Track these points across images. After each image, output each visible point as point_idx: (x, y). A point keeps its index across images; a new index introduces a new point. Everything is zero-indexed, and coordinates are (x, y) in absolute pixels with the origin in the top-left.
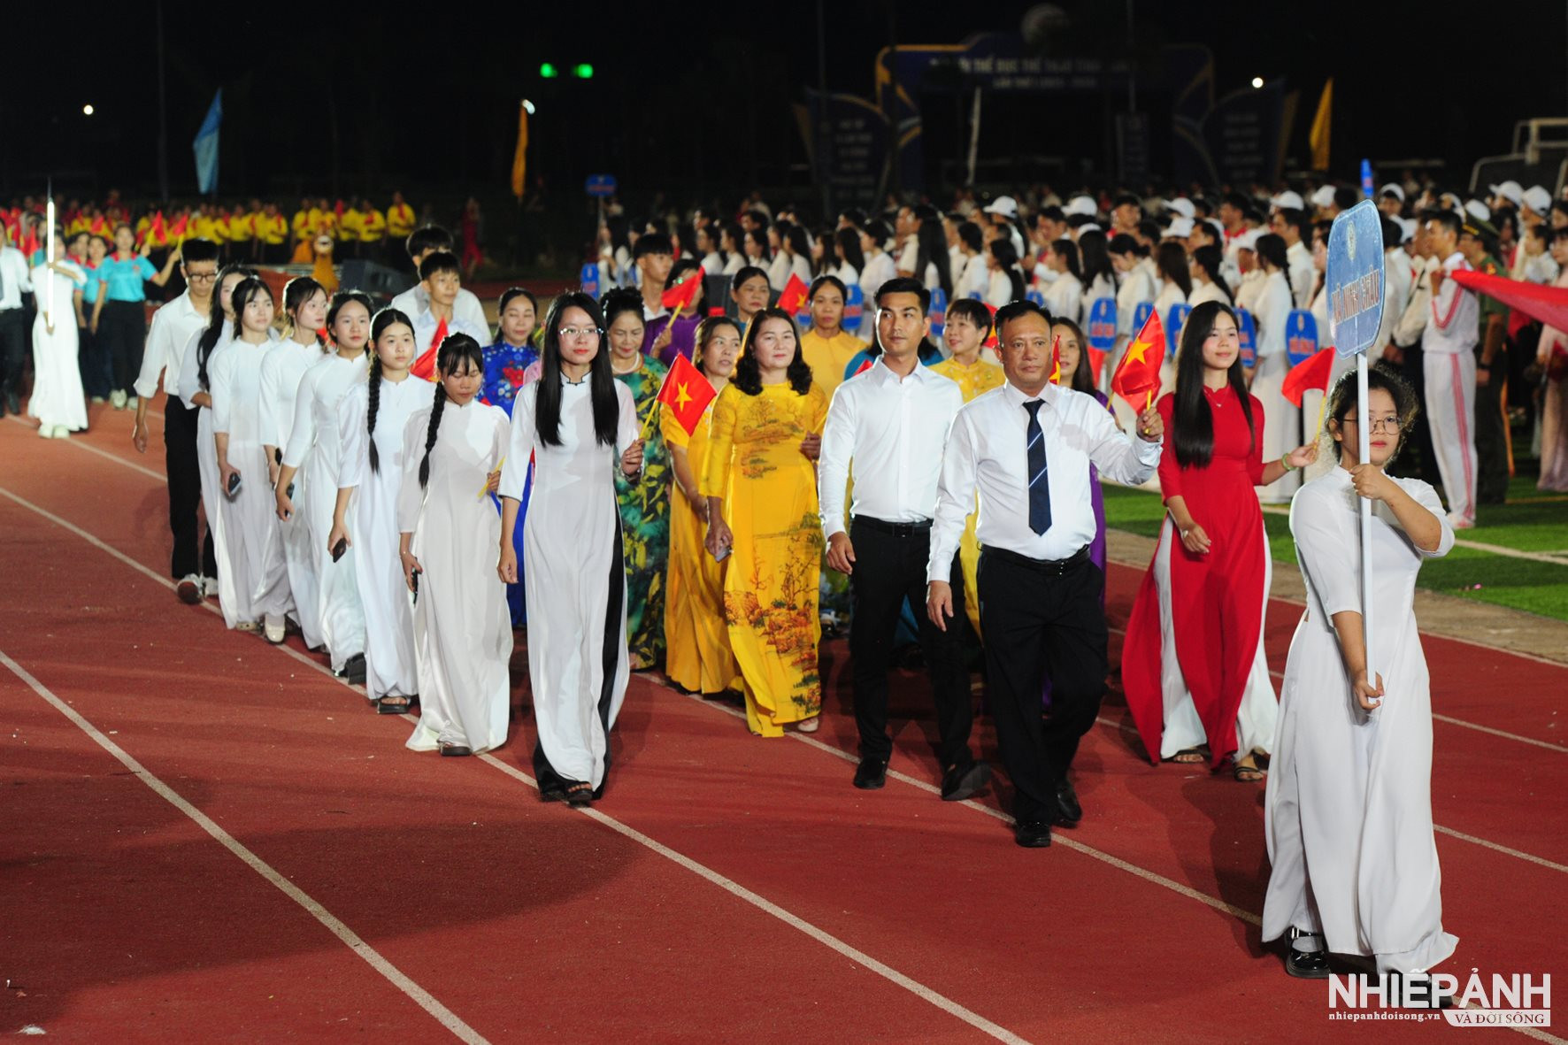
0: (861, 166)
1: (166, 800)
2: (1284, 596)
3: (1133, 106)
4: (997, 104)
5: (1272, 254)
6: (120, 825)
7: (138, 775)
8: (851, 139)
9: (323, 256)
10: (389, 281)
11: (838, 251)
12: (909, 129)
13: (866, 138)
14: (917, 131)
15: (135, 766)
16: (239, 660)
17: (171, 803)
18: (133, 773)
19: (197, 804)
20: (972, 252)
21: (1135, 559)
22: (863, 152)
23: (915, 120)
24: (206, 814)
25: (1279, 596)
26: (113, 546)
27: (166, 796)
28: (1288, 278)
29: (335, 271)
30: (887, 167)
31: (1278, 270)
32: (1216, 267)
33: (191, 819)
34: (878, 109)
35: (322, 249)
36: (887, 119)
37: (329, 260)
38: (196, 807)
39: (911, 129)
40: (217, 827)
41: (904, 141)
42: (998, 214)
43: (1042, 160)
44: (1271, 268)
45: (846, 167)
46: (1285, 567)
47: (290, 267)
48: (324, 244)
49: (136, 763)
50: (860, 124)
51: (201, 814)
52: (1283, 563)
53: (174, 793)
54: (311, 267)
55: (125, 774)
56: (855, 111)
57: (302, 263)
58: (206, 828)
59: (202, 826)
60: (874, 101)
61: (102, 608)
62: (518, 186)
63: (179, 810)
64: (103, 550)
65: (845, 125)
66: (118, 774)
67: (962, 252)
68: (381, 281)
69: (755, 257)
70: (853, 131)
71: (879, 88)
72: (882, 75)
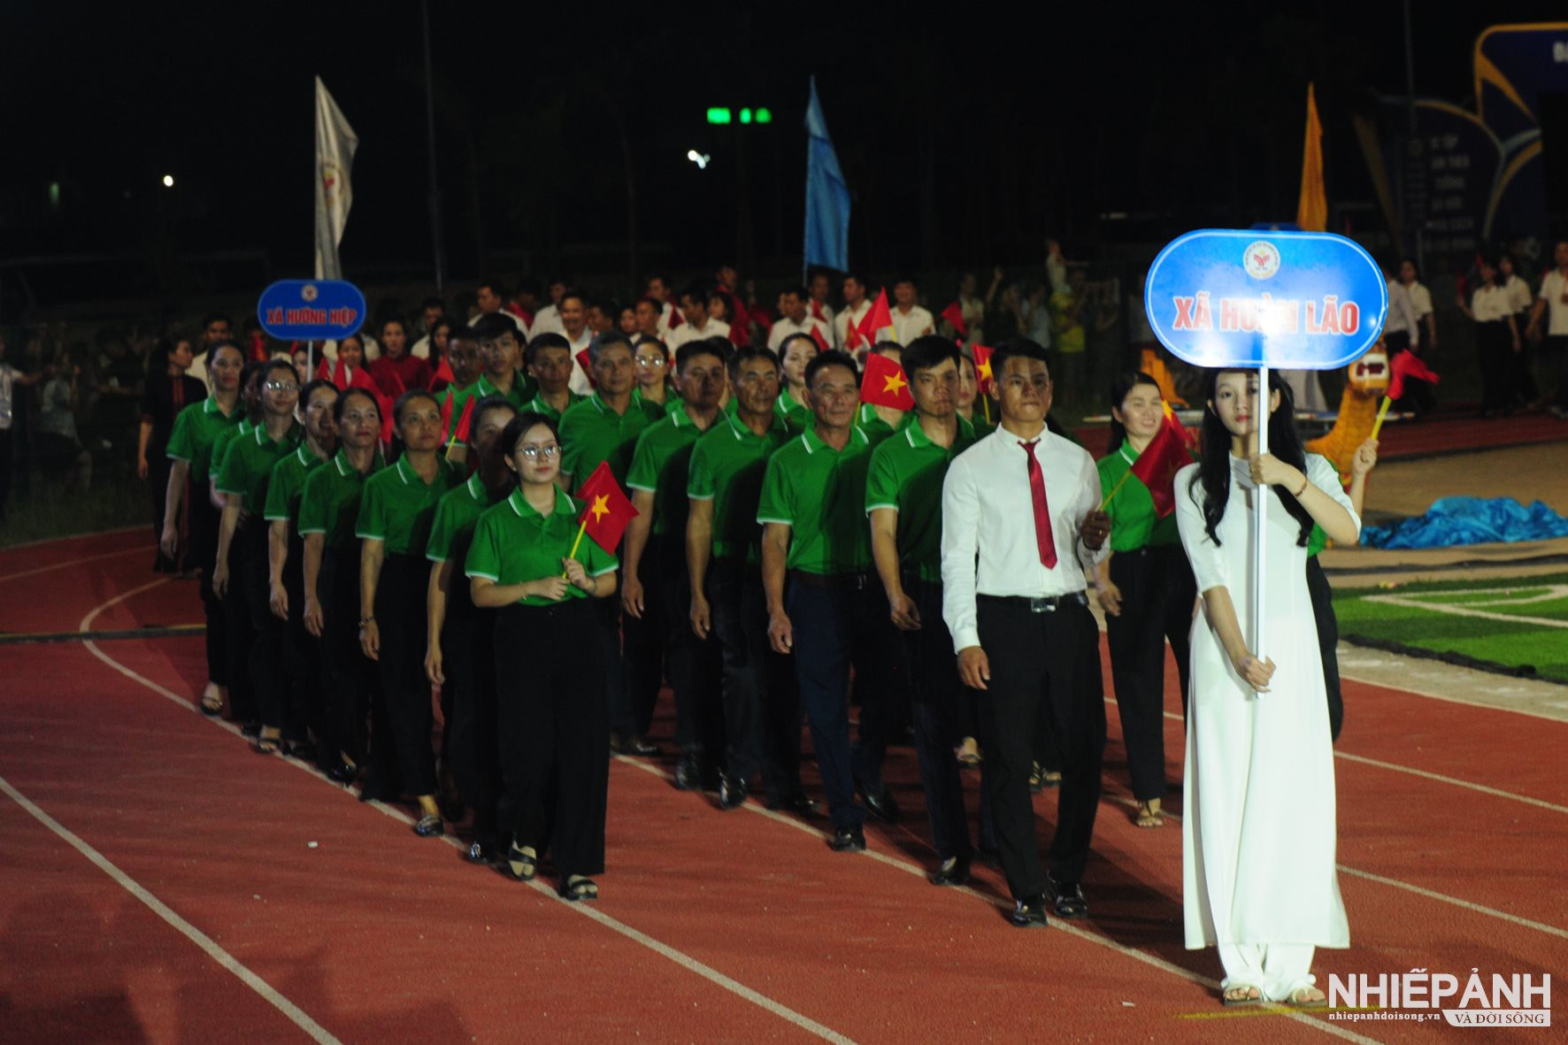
0: (1455, 203)
8: (1442, 163)
12: (1524, 147)
13: (1460, 162)
14: (1537, 149)
22: (1457, 183)
23: (1536, 133)
34: (1477, 119)
36: (1491, 133)
39: (1528, 145)
41: (1517, 165)
45: (1437, 205)
50: (1451, 141)
56: (1445, 124)
60: (1472, 108)
70: (1443, 152)
71: (1479, 89)
72: (1484, 68)
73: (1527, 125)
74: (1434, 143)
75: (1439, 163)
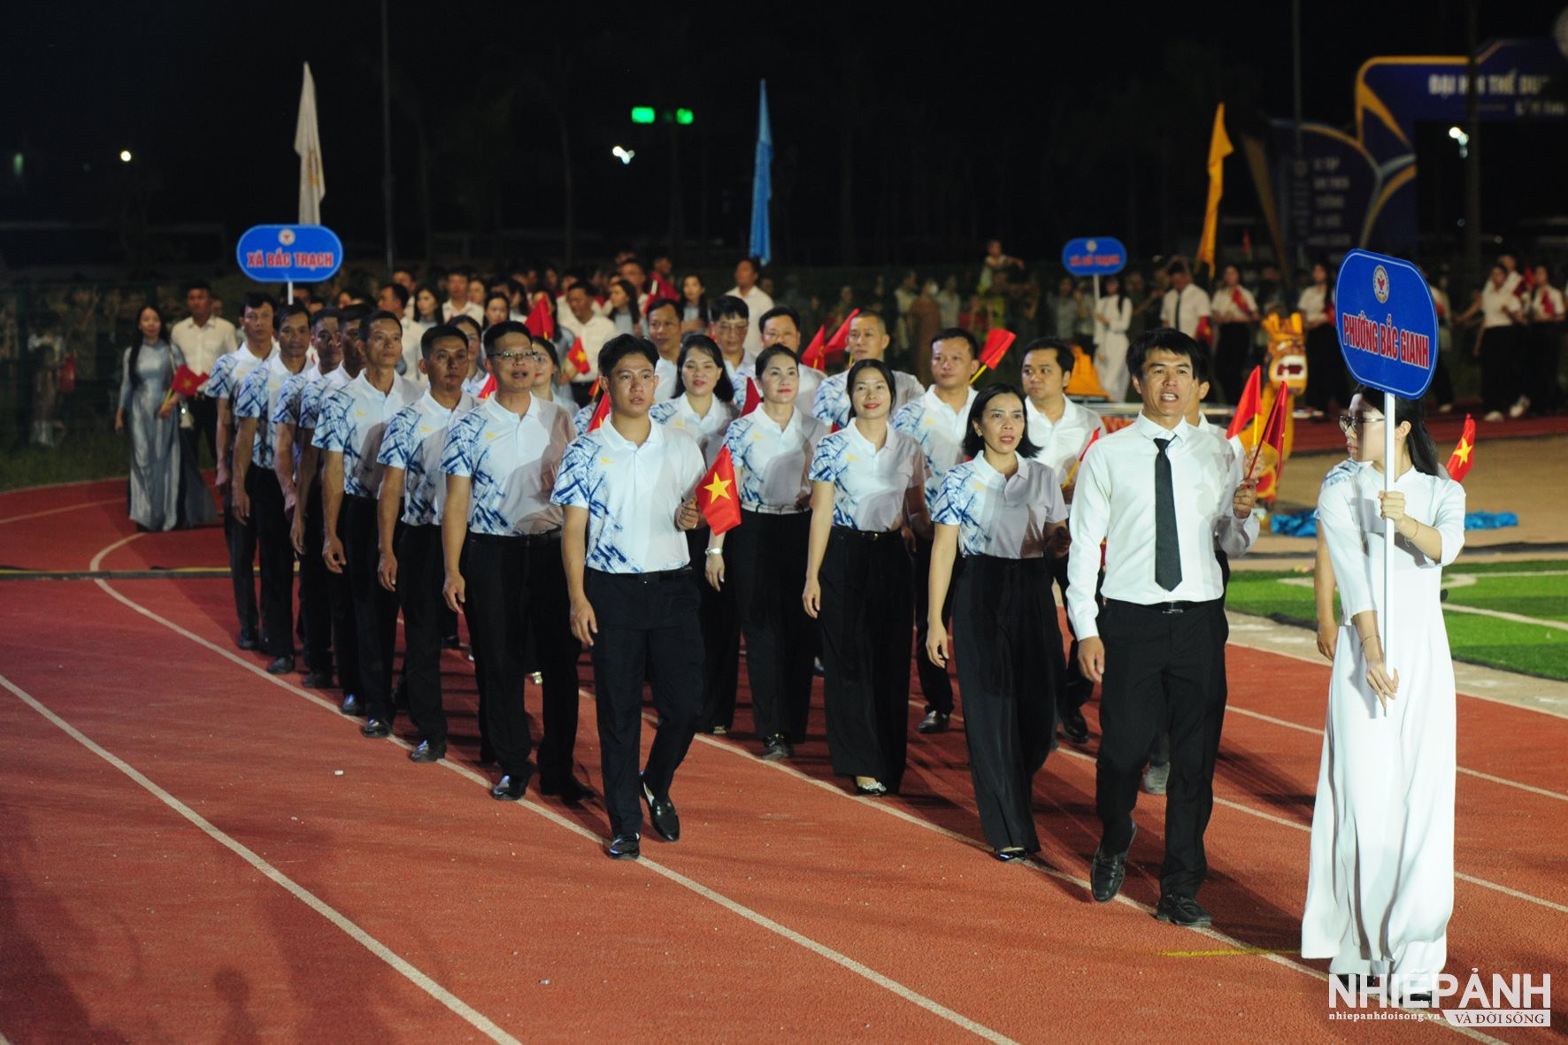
0: (1334, 221)
12: (1400, 170)
13: (1341, 183)
14: (1410, 174)
22: (1337, 202)
23: (1410, 158)
30: (1370, 223)
34: (1358, 144)
36: (1369, 157)
39: (1403, 170)
41: (1393, 187)
45: (1319, 222)
50: (1332, 163)
56: (1327, 147)
60: (1353, 133)
70: (1325, 173)
71: (1359, 115)
72: (1366, 98)
73: (1402, 151)
74: (1317, 165)
75: (1320, 183)
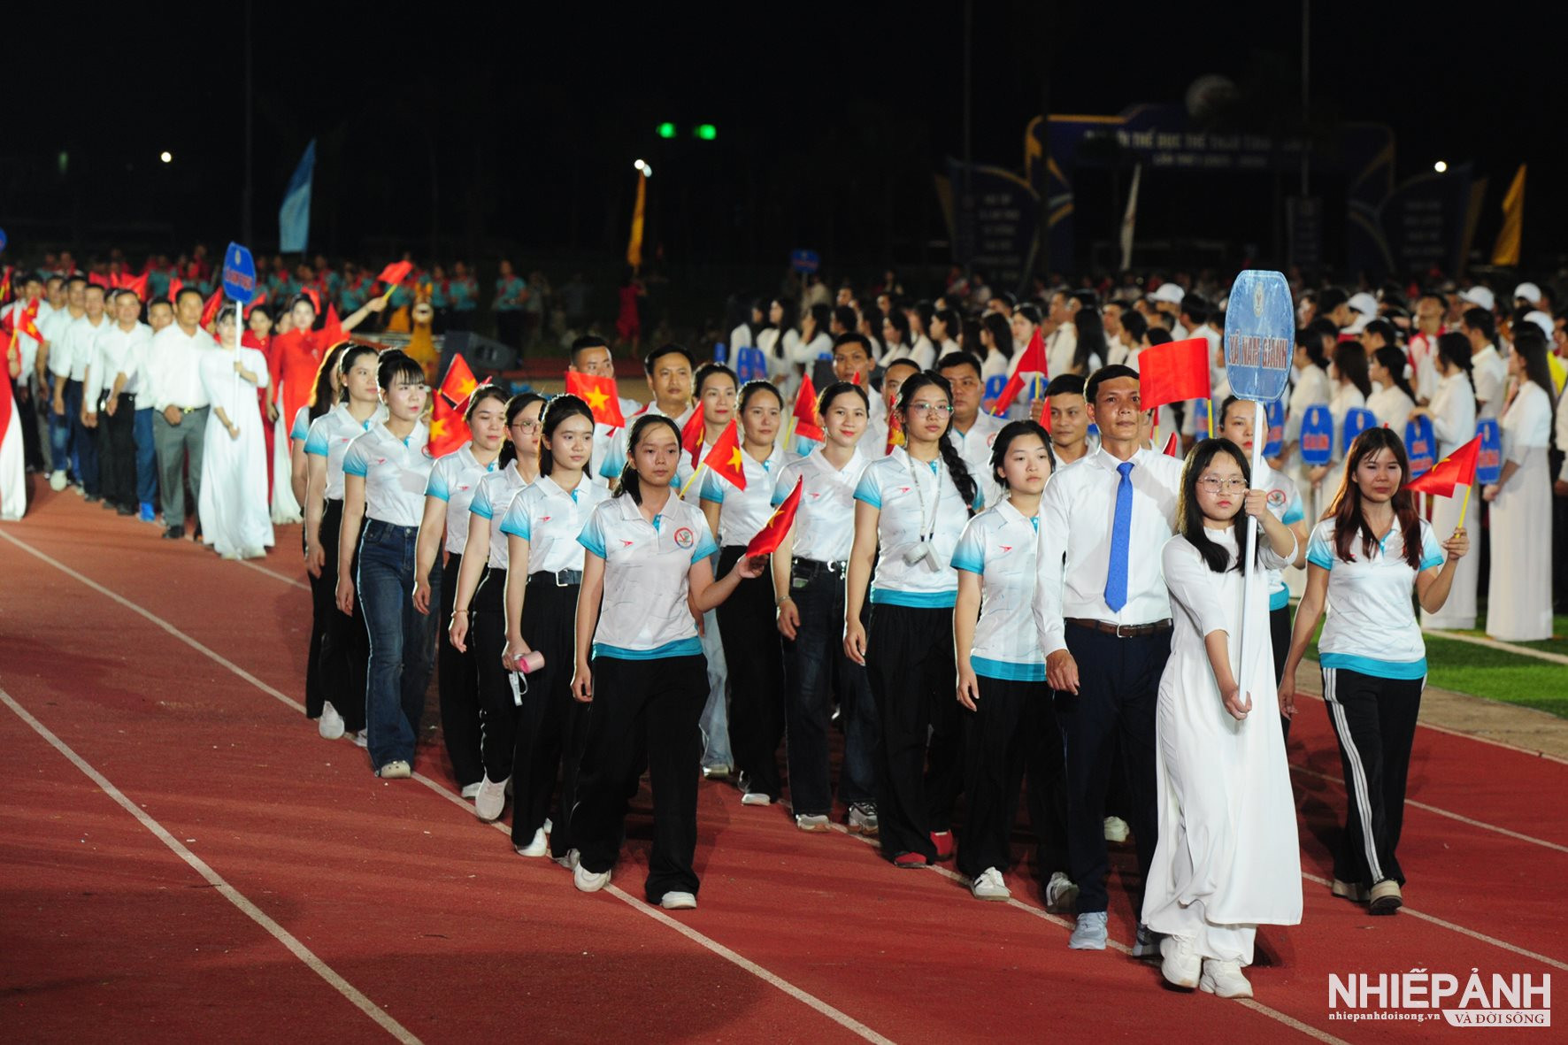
0: (1006, 245)
1: (249, 917)
2: (1468, 732)
3: (1305, 190)
4: (1156, 183)
5: (1456, 354)
6: (198, 943)
7: (218, 888)
8: (996, 215)
9: (422, 325)
10: (495, 356)
11: (985, 337)
12: (1059, 206)
13: (1012, 215)
14: (1067, 210)
15: (214, 878)
16: (329, 764)
17: (254, 921)
18: (213, 886)
19: (282, 923)
20: (1134, 344)
21: (1305, 685)
22: (1009, 230)
23: (1067, 197)
24: (293, 935)
25: (1462, 732)
26: (191, 636)
27: (248, 913)
28: (1471, 381)
29: (434, 342)
30: (1035, 247)
31: (1461, 371)
32: (1401, 369)
33: (277, 939)
34: (1026, 184)
35: (420, 318)
36: (1036, 196)
37: (428, 330)
38: (281, 925)
39: (1062, 206)
40: (305, 949)
41: (1054, 219)
42: (1162, 302)
43: (1203, 244)
44: (1453, 368)
45: (991, 246)
46: (1469, 700)
47: (384, 337)
48: (423, 312)
49: (215, 875)
50: (1006, 199)
51: (286, 933)
52: (1466, 695)
53: (257, 910)
54: (407, 337)
55: (203, 887)
56: (1001, 186)
57: (398, 332)
58: (292, 949)
59: (289, 947)
60: (1022, 175)
61: (179, 703)
62: (634, 257)
63: (263, 927)
64: (178, 639)
65: (990, 200)
66: (196, 887)
67: (1123, 343)
68: (486, 355)
69: (895, 342)
70: (999, 207)
71: (1028, 161)
72: (1033, 146)
73: (1061, 191)
75: (993, 215)
